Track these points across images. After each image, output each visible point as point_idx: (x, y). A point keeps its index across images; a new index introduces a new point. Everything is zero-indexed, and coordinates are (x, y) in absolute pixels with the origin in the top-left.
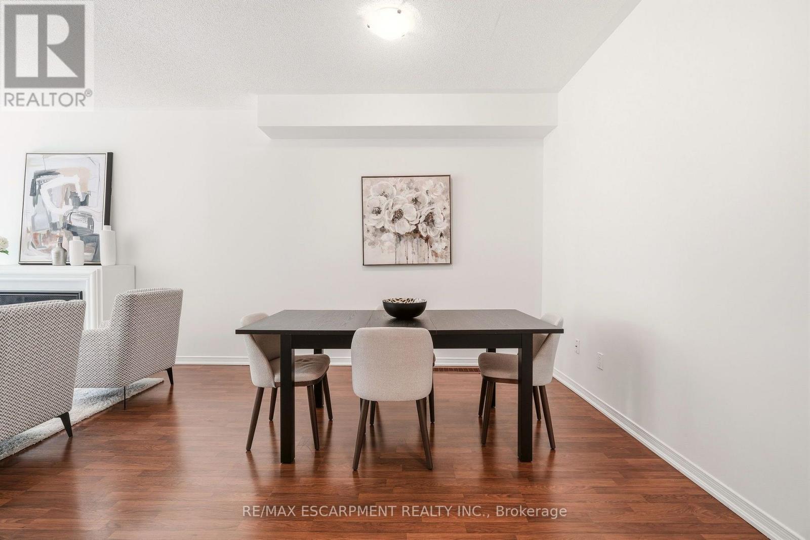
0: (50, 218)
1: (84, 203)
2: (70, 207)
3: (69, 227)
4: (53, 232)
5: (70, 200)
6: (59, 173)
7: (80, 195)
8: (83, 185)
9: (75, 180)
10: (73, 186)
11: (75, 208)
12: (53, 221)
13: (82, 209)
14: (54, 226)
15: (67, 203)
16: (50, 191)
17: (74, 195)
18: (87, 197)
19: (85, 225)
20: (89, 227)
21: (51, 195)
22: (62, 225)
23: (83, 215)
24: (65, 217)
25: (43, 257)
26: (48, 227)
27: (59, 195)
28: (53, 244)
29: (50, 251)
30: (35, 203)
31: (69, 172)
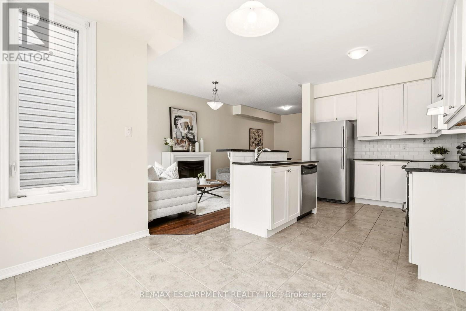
0: (181, 134)
1: (192, 129)
2: (187, 131)
3: (188, 138)
4: (183, 140)
5: (187, 128)
6: (183, 117)
7: (190, 126)
8: (191, 123)
9: (188, 120)
10: (187, 123)
11: (189, 131)
12: (183, 135)
13: (191, 131)
14: (183, 137)
15: (186, 129)
16: (181, 124)
17: (188, 126)
18: (192, 127)
19: (192, 137)
21: (181, 125)
22: (185, 137)
23: (192, 134)
24: (186, 134)
25: (181, 149)
26: (181, 137)
27: (183, 126)
28: (184, 144)
29: (183, 146)
30: (176, 128)
31: (186, 117)
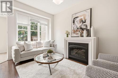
0: (77, 27)
1: (85, 22)
2: (81, 24)
3: (81, 28)
4: (78, 30)
6: (79, 17)
8: (84, 18)
9: (82, 17)
10: (82, 19)
12: (78, 28)
13: (84, 24)
14: (78, 29)
15: (81, 23)
16: (77, 21)
17: (82, 21)
20: (86, 28)
21: (77, 22)
23: (85, 25)
24: (80, 26)
25: (76, 35)
26: (76, 29)
27: (79, 22)
28: (78, 32)
29: (77, 34)
30: (74, 24)
31: (81, 16)
